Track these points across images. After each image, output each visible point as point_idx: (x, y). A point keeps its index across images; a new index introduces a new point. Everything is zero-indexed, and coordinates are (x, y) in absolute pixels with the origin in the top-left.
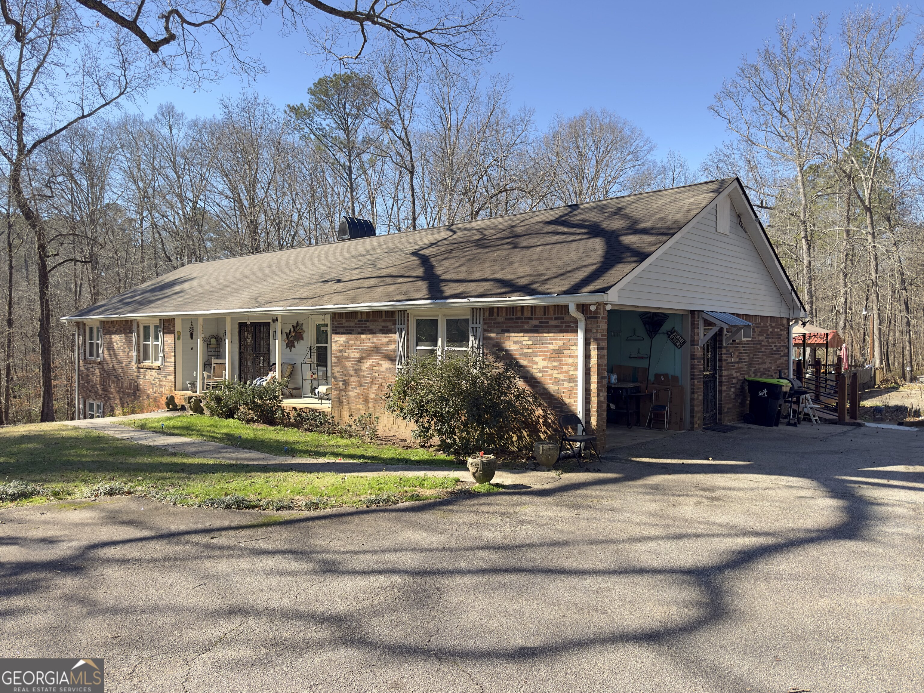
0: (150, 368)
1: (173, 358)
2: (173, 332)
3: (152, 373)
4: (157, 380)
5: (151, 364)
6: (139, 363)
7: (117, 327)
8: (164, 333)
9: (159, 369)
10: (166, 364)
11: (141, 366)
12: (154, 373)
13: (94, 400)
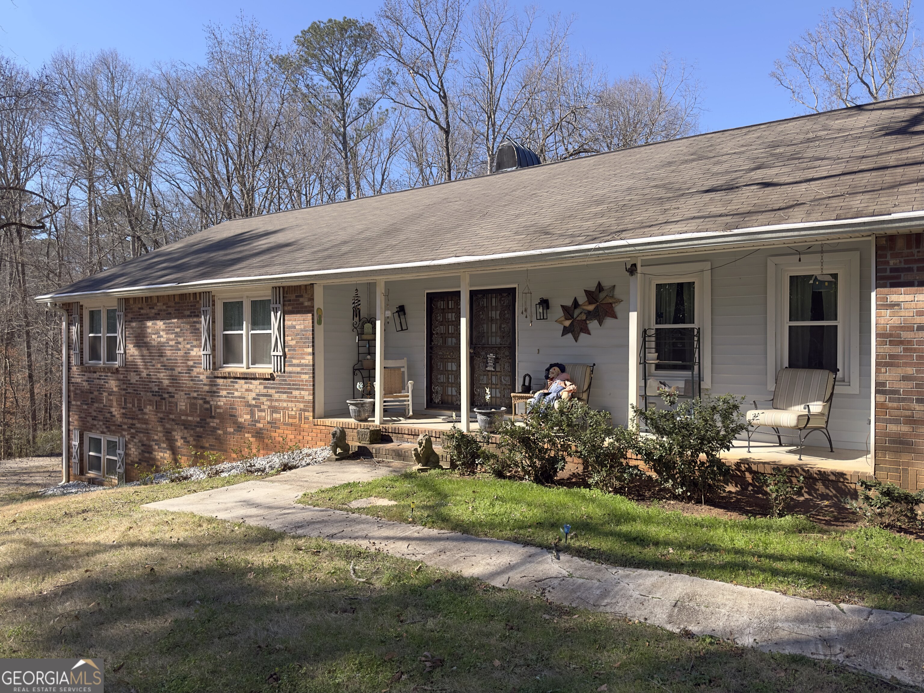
0: (247, 378)
1: (310, 357)
2: (309, 310)
3: (251, 387)
4: (264, 399)
5: (244, 370)
6: (215, 369)
7: (160, 306)
8: (284, 313)
9: (272, 378)
10: (288, 369)
11: (219, 373)
12: (256, 386)
13: (103, 433)
